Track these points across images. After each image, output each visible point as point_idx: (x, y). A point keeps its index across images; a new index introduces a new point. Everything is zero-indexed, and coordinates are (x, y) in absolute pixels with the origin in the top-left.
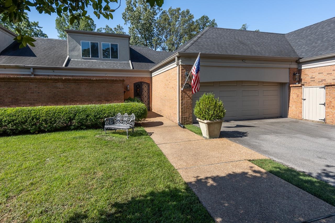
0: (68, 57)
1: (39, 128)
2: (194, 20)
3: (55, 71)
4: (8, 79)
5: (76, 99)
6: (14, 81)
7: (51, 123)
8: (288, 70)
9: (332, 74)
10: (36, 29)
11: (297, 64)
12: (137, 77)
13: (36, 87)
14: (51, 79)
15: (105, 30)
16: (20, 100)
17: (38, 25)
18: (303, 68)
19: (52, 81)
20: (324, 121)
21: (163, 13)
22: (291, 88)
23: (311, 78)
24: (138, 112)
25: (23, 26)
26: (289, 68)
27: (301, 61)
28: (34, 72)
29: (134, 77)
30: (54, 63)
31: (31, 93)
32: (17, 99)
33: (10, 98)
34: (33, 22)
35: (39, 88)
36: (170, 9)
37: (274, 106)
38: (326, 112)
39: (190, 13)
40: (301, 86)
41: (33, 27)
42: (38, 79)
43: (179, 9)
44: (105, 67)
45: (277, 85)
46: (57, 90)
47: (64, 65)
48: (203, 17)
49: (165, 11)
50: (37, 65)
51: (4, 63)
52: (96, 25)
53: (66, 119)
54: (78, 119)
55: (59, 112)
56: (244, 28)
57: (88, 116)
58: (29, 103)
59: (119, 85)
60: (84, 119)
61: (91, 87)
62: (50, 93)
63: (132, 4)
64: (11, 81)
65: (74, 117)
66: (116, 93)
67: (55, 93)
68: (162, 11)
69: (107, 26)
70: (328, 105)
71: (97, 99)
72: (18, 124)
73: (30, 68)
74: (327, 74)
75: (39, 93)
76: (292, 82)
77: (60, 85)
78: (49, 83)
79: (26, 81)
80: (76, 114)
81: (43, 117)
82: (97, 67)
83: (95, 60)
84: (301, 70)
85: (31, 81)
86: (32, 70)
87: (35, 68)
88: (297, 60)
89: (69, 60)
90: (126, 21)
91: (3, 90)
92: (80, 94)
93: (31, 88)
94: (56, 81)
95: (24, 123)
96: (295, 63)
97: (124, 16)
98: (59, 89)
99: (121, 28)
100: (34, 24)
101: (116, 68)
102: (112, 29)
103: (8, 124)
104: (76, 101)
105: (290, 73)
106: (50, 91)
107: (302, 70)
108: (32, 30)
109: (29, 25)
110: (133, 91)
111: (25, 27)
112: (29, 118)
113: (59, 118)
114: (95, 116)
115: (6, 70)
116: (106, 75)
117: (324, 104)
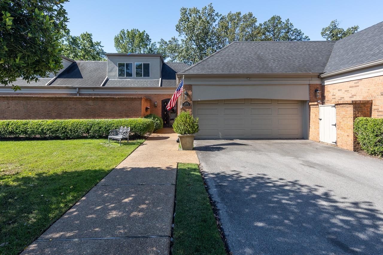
0: (107, 77)
1: (67, 135)
2: (257, 24)
3: (95, 90)
4: (55, 98)
5: (102, 115)
6: (59, 99)
7: (74, 132)
8: (308, 87)
9: (348, 91)
10: (98, 48)
11: (319, 79)
12: (165, 94)
13: (74, 104)
14: (84, 98)
15: (160, 44)
16: (62, 115)
17: (100, 45)
18: (326, 84)
19: (85, 100)
20: (335, 144)
21: (222, 18)
22: (311, 107)
23: (333, 95)
24: (141, 127)
25: (87, 47)
26: (309, 84)
27: (322, 76)
28: (79, 91)
29: (162, 94)
30: (95, 83)
31: (70, 109)
32: (60, 114)
33: (55, 112)
34: (96, 42)
35: (76, 105)
36: (229, 14)
37: (295, 126)
38: (337, 134)
39: (253, 17)
40: (317, 105)
41: (96, 47)
42: (75, 98)
43: (239, 14)
44: (136, 86)
45: (297, 103)
46: (89, 107)
47: (101, 85)
48: (273, 18)
49: (225, 17)
50: (82, 85)
51: (58, 85)
52: (151, 39)
53: (85, 129)
54: (93, 130)
55: (80, 124)
56: (333, 26)
57: (100, 128)
58: (68, 117)
59: (138, 102)
60: (97, 130)
61: (114, 105)
62: (83, 109)
63: (187, 14)
64: (57, 99)
65: (90, 128)
66: (135, 110)
67: (87, 109)
68: (221, 16)
69: (162, 40)
70: (338, 126)
71: (119, 115)
72: (53, 132)
73: (76, 89)
74: (345, 91)
75: (75, 109)
76: (313, 99)
77: (90, 102)
78: (83, 101)
79: (67, 99)
80: (92, 126)
81: (69, 127)
82: (129, 86)
83: (129, 79)
84: (324, 86)
85: (70, 100)
86: (77, 89)
87: (80, 88)
88: (318, 76)
89: (107, 80)
90: (180, 33)
91: (52, 106)
92: (106, 110)
93: (70, 105)
94: (88, 100)
95: (57, 131)
96: (318, 79)
97: (178, 28)
98: (90, 105)
99: (176, 40)
100: (96, 44)
101: (145, 86)
102: (166, 42)
103: (47, 131)
104: (102, 116)
105: (310, 90)
106: (83, 108)
107: (326, 86)
108: (95, 50)
109: (92, 45)
110: (161, 108)
111: (89, 47)
112: (60, 128)
113: (80, 128)
114: (106, 128)
115: (60, 90)
116: (136, 93)
117: (335, 125)
